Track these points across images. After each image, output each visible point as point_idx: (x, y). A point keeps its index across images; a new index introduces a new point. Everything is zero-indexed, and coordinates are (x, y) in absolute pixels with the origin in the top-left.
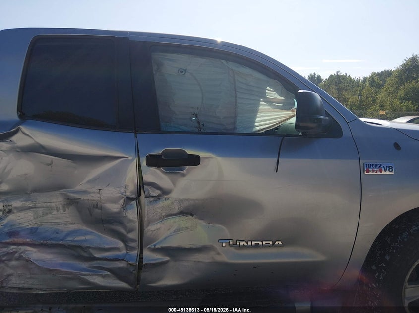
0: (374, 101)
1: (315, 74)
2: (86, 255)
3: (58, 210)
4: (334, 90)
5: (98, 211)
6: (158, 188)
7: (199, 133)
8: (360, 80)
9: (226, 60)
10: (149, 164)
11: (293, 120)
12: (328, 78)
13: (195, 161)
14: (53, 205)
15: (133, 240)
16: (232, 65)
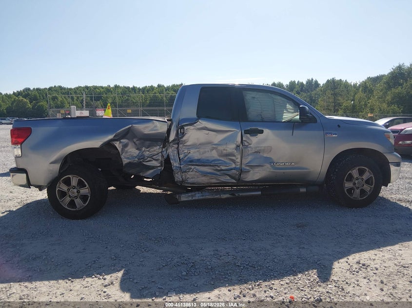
0: (366, 105)
1: (312, 79)
2: (219, 169)
3: (208, 152)
4: (330, 96)
5: (225, 151)
6: (248, 142)
7: (263, 122)
8: (356, 84)
9: (271, 93)
10: (245, 133)
11: (298, 117)
12: (325, 82)
13: (262, 132)
14: (207, 150)
15: (238, 162)
16: (273, 96)
